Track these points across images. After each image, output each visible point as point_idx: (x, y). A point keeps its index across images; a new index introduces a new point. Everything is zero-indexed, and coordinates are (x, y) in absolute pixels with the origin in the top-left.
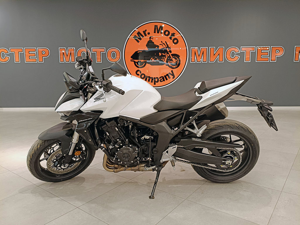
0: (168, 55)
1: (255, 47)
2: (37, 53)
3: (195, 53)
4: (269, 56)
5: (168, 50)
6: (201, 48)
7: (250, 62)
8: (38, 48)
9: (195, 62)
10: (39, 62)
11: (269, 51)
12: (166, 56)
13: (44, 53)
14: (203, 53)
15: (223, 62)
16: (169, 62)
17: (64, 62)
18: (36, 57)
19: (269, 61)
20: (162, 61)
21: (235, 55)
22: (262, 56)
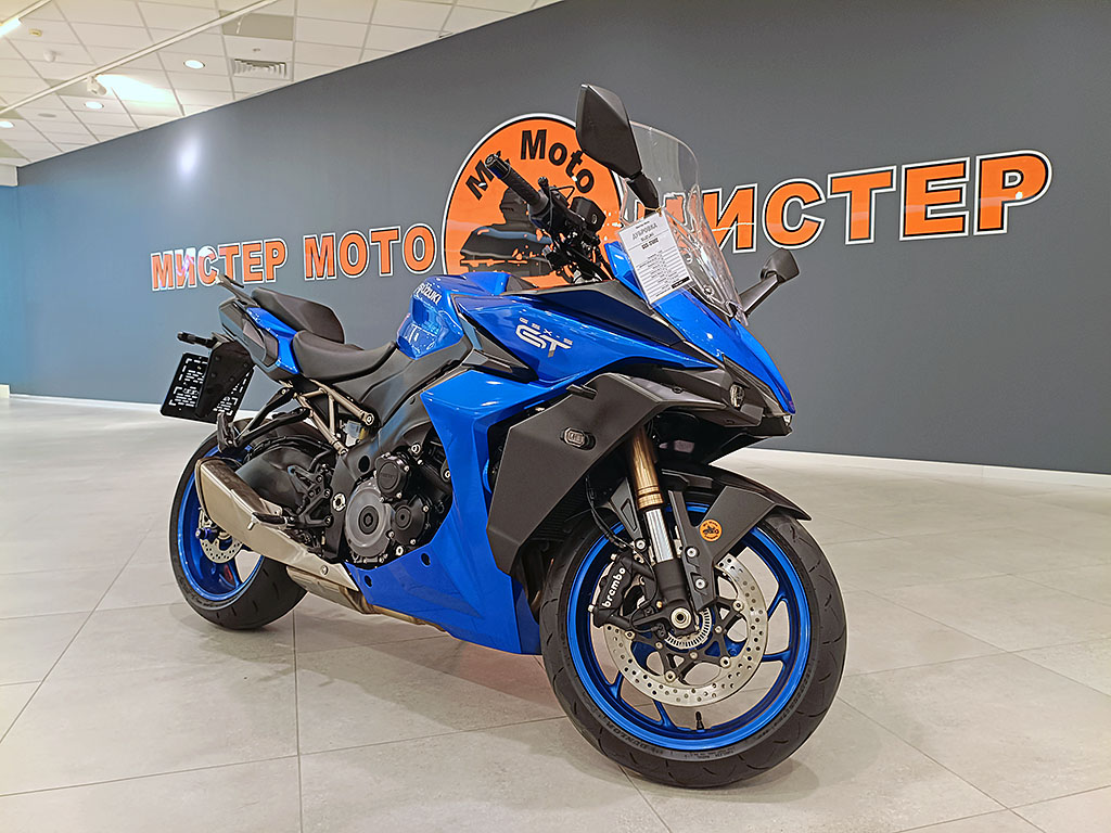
1: (894, 168)
2: (263, 255)
7: (872, 240)
10: (266, 281)
11: (967, 179)
13: (275, 254)
15: (754, 250)
17: (314, 279)
18: (262, 265)
19: (966, 234)
21: (803, 216)
22: (929, 208)
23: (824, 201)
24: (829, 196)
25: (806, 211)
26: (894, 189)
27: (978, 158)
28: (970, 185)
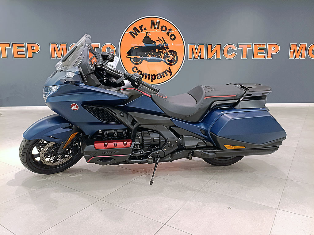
0: (165, 51)
1: (252, 44)
2: (25, 48)
3: (193, 50)
4: (266, 53)
5: (165, 47)
6: (199, 44)
7: (247, 59)
8: (27, 43)
9: (193, 59)
10: (28, 58)
11: (265, 48)
12: (163, 52)
13: (33, 48)
14: (200, 50)
15: (220, 59)
16: (166, 59)
17: (56, 58)
18: (25, 52)
19: (265, 59)
20: (159, 57)
21: (232, 52)
22: (258, 53)
23: (237, 49)
24: (238, 48)
25: (232, 51)
26: (252, 48)
27: (268, 44)
28: (266, 49)
